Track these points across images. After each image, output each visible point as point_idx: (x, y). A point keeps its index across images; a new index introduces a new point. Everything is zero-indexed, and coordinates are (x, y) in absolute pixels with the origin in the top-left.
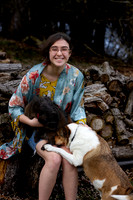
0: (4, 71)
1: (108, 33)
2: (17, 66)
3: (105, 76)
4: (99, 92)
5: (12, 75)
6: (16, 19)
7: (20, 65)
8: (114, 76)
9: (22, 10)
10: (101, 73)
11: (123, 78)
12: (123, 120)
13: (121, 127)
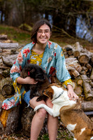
0: (7, 48)
1: (79, 22)
2: (15, 44)
3: (77, 52)
4: (72, 63)
5: (12, 51)
6: (14, 12)
7: (17, 44)
8: (83, 52)
9: (18, 5)
10: (74, 50)
11: (89, 54)
12: (90, 83)
13: (88, 88)
